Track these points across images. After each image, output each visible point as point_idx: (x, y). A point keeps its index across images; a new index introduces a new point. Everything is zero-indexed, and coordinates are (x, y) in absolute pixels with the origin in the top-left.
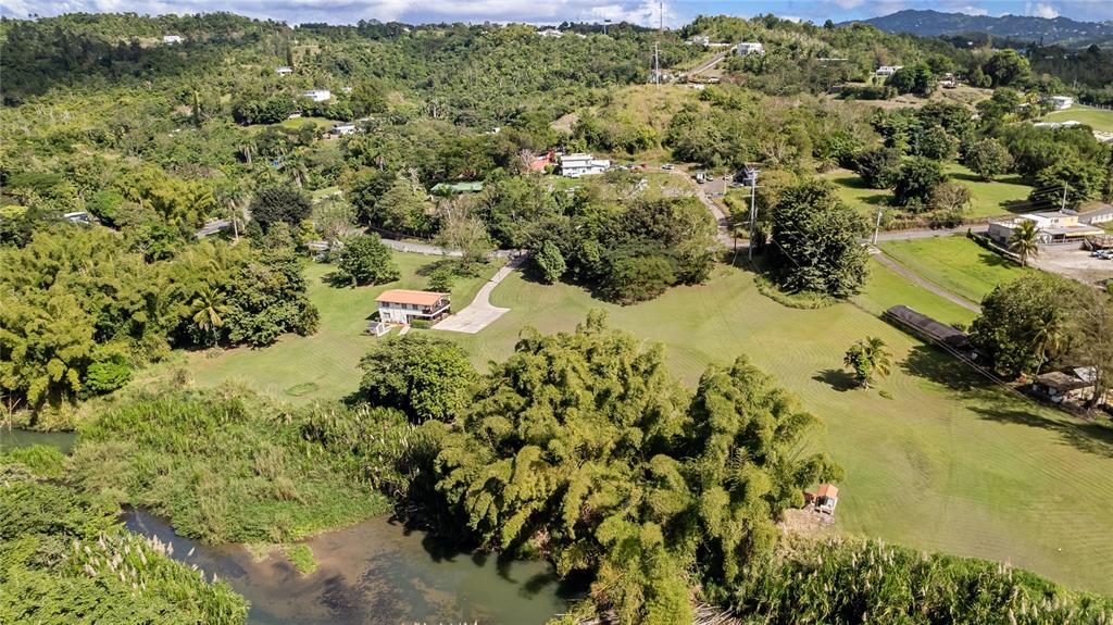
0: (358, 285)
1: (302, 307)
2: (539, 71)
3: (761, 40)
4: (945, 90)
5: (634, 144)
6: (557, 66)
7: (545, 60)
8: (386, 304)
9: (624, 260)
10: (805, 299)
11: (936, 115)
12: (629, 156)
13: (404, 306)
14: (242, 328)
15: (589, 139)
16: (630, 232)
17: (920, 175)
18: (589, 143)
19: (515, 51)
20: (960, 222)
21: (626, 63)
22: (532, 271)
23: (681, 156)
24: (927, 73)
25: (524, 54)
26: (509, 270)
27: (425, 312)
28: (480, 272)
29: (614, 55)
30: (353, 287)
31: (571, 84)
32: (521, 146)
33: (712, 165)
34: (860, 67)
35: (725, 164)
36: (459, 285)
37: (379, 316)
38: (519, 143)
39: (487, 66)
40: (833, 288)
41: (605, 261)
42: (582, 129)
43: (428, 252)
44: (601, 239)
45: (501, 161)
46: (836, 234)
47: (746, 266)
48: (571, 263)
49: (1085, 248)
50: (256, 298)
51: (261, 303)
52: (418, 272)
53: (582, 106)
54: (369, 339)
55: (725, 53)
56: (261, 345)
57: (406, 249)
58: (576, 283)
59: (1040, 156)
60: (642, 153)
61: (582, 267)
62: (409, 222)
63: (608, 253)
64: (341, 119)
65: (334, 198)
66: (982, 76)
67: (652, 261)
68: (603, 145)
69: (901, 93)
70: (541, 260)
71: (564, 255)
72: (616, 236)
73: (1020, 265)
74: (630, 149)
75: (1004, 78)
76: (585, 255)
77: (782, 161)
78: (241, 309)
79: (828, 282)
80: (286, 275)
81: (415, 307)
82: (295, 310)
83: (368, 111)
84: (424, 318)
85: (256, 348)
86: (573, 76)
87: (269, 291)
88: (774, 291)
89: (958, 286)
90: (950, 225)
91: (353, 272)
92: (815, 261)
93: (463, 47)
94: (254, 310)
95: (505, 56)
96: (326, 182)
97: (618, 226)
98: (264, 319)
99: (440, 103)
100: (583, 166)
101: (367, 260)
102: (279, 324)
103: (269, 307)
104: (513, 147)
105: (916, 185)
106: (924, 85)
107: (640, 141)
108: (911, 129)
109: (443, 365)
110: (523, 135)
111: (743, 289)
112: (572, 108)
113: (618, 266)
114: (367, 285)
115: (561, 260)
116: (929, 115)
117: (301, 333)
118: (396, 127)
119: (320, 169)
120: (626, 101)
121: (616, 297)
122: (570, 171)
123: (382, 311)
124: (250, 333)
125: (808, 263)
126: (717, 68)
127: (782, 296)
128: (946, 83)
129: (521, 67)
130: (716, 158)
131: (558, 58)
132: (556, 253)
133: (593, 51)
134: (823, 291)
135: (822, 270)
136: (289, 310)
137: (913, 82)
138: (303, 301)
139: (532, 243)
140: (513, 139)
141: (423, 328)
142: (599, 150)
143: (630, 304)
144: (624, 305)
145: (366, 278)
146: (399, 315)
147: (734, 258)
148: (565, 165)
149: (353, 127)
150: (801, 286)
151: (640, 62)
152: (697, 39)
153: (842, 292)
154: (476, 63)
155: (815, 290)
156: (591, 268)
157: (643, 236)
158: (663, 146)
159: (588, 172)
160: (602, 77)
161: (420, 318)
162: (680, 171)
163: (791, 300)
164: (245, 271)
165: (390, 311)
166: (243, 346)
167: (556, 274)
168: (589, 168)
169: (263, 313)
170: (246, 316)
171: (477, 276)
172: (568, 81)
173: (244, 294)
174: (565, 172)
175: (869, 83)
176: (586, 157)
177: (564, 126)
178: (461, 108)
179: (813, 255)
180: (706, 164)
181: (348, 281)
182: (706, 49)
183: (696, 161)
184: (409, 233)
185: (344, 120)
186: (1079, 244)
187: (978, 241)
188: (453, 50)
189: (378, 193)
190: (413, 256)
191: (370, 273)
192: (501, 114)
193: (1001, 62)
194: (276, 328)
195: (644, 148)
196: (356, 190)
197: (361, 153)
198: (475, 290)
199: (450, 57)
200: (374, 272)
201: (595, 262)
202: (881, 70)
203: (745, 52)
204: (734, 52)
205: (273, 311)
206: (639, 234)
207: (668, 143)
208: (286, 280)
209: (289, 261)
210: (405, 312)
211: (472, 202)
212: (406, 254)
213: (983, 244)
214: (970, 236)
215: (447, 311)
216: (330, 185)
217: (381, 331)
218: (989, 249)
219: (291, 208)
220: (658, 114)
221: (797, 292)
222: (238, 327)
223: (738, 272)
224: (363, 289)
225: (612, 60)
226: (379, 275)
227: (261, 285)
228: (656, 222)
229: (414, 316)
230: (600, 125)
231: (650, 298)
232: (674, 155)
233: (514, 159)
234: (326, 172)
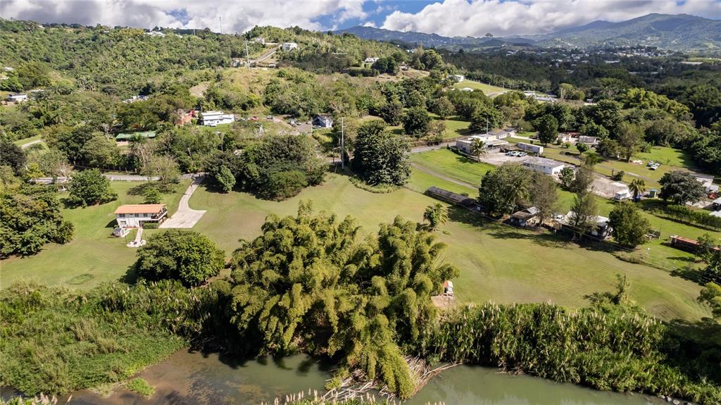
0: (88, 205)
1: (59, 223)
2: (153, 59)
3: (295, 41)
4: (403, 71)
5: (247, 104)
6: (166, 55)
7: (156, 52)
8: (122, 215)
9: (276, 173)
10: (382, 188)
11: (412, 84)
12: (243, 111)
13: (137, 215)
14: (12, 243)
15: (216, 102)
16: (276, 157)
17: (418, 117)
18: (216, 104)
19: (134, 45)
20: (441, 142)
21: (212, 54)
22: (212, 183)
23: (277, 110)
24: (394, 62)
25: (141, 47)
26: (195, 187)
27: (153, 217)
28: (176, 189)
29: (204, 49)
30: (84, 207)
31: (179, 67)
32: (177, 107)
33: (298, 116)
34: (356, 58)
35: (306, 115)
36: (166, 199)
37: (117, 224)
38: (174, 105)
39: (114, 55)
40: (395, 180)
41: (262, 175)
42: (211, 95)
43: (131, 180)
44: (257, 162)
45: (164, 117)
46: (394, 150)
47: (342, 172)
48: (240, 178)
49: (501, 151)
50: (24, 220)
51: (28, 222)
52: (129, 193)
53: (202, 81)
54: (116, 240)
55: (276, 49)
56: (30, 253)
57: (112, 179)
58: (243, 191)
59: (468, 106)
60: (252, 110)
61: (247, 180)
62: (110, 160)
63: (264, 170)
64: (13, 91)
65: (39, 147)
66: (420, 64)
67: (293, 173)
68: (226, 106)
69: (381, 73)
70: (220, 178)
71: (233, 173)
72: (267, 160)
73: (477, 162)
74: (244, 107)
75: (430, 66)
76: (249, 172)
77: (342, 112)
78: (11, 229)
79: (392, 177)
80: (46, 201)
81: (145, 215)
82: (54, 227)
83: (35, 84)
84: (153, 222)
85: (25, 257)
86: (179, 62)
87: (34, 214)
88: (363, 185)
89: (454, 175)
90: (437, 143)
91: (83, 196)
92: (384, 166)
93: (91, 41)
94: (21, 229)
95: (127, 48)
96: (16, 136)
97: (268, 154)
98: (31, 235)
99: (87, 79)
100: (217, 119)
101: (95, 187)
102: (42, 237)
103: (34, 226)
104: (171, 107)
105: (417, 123)
106: (393, 68)
107: (250, 102)
108: (400, 93)
109: (202, 247)
110: (177, 100)
111: (346, 185)
112: (196, 82)
113: (273, 178)
114: (94, 205)
115: (233, 177)
116: (408, 85)
117: (60, 241)
118: (64, 96)
119: (10, 126)
120: (232, 77)
121: (272, 196)
122: (209, 122)
123: (119, 220)
124: (19, 246)
125: (381, 168)
126: (272, 58)
127: (369, 187)
128: (403, 67)
129: (140, 56)
130: (300, 111)
131: (165, 50)
132: (229, 173)
133: (189, 46)
134: (390, 183)
135: (388, 171)
136: (49, 227)
137: (387, 67)
138: (59, 219)
139: (212, 168)
141: (153, 228)
142: (223, 108)
143: (282, 200)
144: (279, 201)
145: (93, 200)
146: (133, 222)
147: (334, 168)
148: (205, 118)
149: (25, 96)
150: (378, 181)
151: (223, 53)
152: (257, 40)
153: (400, 182)
154: (106, 53)
155: (386, 182)
156: (254, 181)
157: (283, 159)
158: (264, 105)
159: (221, 122)
160: (199, 63)
161: (150, 222)
162: (277, 119)
163: (374, 189)
164: (10, 201)
165: (126, 219)
166: (12, 258)
167: (230, 186)
168: (221, 120)
169: (29, 231)
170: (15, 234)
171: (174, 192)
172: (176, 65)
173: (12, 218)
174: (206, 123)
175: (362, 67)
176: (219, 113)
177: (198, 92)
178: (104, 83)
179: (383, 163)
180: (294, 115)
181: (80, 203)
182: (264, 46)
183: (286, 114)
184: (110, 168)
185: (17, 91)
186: (499, 150)
187: (453, 151)
188: (83, 43)
189: (81, 141)
190: (120, 183)
191: (97, 196)
192: (136, 87)
193: (428, 56)
194: (41, 240)
195: (253, 107)
196: (62, 140)
197: (42, 115)
198: (178, 201)
199: (82, 48)
200: (100, 195)
201: (256, 176)
202: (367, 60)
203: (288, 48)
204: (281, 48)
205: (38, 228)
206: (281, 158)
207: (267, 103)
208: (47, 205)
209: (45, 191)
210: (138, 219)
211: (154, 144)
212: (118, 181)
213: (456, 152)
214: (448, 148)
215: (166, 216)
216: (20, 139)
217: (123, 233)
218: (460, 154)
220: (255, 85)
221: (377, 185)
222: (8, 243)
223: (339, 176)
224: (91, 207)
225: (203, 52)
226: (103, 197)
227: (27, 210)
228: (290, 150)
229: (145, 222)
230: (222, 93)
231: (294, 196)
232: (272, 110)
233: (172, 116)
234: (15, 129)
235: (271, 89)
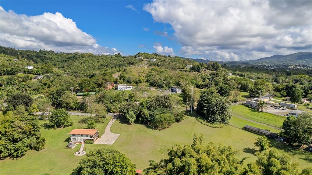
0: (57, 128)
1: (38, 138)
2: (96, 65)
3: (156, 58)
4: (204, 71)
5: (138, 81)
6: (102, 63)
7: (98, 62)
8: (74, 135)
9: (158, 114)
10: (216, 124)
12: (136, 85)
13: (82, 135)
14: (8, 150)
15: (124, 80)
16: (158, 106)
18: (124, 81)
19: (89, 59)
20: (237, 101)
21: (121, 63)
22: (123, 119)
23: (152, 85)
24: (200, 67)
25: (92, 60)
26: (114, 120)
27: (91, 137)
28: (104, 121)
29: (117, 61)
30: (55, 129)
31: (106, 68)
32: (106, 81)
33: (163, 87)
34: (183, 65)
35: (166, 87)
36: (98, 126)
37: (71, 140)
38: (105, 80)
39: (81, 63)
40: (223, 121)
41: (151, 115)
42: (121, 77)
43: (81, 115)
44: (148, 108)
45: (100, 86)
46: (223, 104)
47: (191, 115)
48: (138, 116)
50: (17, 136)
51: (20, 138)
52: (79, 122)
53: (117, 72)
54: (69, 150)
55: (147, 61)
56: (17, 156)
57: (72, 114)
58: (140, 124)
59: (245, 84)
60: (140, 84)
61: (142, 118)
62: (72, 105)
63: (151, 113)
64: (38, 74)
65: (41, 97)
66: (211, 68)
67: (168, 115)
68: (129, 82)
69: (194, 71)
70: (128, 116)
71: (135, 114)
72: (153, 107)
73: (261, 112)
74: (137, 83)
75: (216, 69)
76: (144, 114)
78: (9, 142)
79: (222, 119)
80: (32, 125)
81: (87, 136)
82: (35, 140)
83: (47, 72)
84: (91, 140)
85: (15, 158)
86: (107, 66)
87: (25, 133)
88: (205, 122)
89: (252, 118)
90: (235, 101)
91: (55, 123)
92: (217, 112)
93: (72, 58)
94: (15, 141)
95: (86, 60)
96: (34, 93)
97: (154, 104)
98: (20, 145)
99: (68, 71)
100: (123, 87)
101: (62, 118)
102: (27, 147)
103: (23, 140)
104: (104, 81)
105: (224, 92)
106: (199, 69)
107: (140, 81)
108: (209, 78)
109: (122, 163)
110: (106, 78)
111: (195, 122)
112: (115, 72)
113: (157, 117)
114: (60, 127)
115: (134, 116)
116: (212, 75)
117: (37, 149)
118: (57, 77)
119: (32, 89)
120: (131, 70)
121: (156, 127)
122: (121, 89)
123: (72, 138)
124: (12, 152)
125: (215, 113)
126: (146, 65)
127: (209, 124)
128: (203, 69)
129: (91, 63)
130: (164, 85)
131: (101, 61)
132: (133, 113)
133: (111, 60)
134: (221, 122)
135: (220, 115)
136: (32, 140)
137: (197, 69)
138: (38, 136)
139: (124, 110)
140: (103, 79)
141: (90, 144)
142: (127, 83)
143: (162, 130)
144: (160, 130)
145: (60, 125)
146: (79, 139)
147: (187, 113)
148: (119, 87)
149: (42, 77)
150: (214, 121)
151: (125, 63)
152: (140, 58)
153: (226, 122)
154: (77, 62)
155: (219, 122)
156: (146, 118)
157: (162, 107)
158: (146, 82)
159: (126, 89)
160: (115, 66)
161: (89, 140)
162: (153, 89)
163: (213, 125)
164: (12, 124)
165: (76, 138)
166: (7, 158)
167: (133, 120)
168: (126, 88)
169: (20, 142)
170: (11, 145)
171: (103, 123)
172: (106, 67)
173: (11, 135)
174: (119, 89)
175: (185, 69)
176: (125, 85)
177: (116, 76)
178: (75, 73)
179: (216, 111)
180: (161, 87)
181: (53, 126)
182: (142, 60)
183: (157, 86)
184: (72, 109)
185: (39, 75)
186: (270, 106)
187: (245, 106)
188: (69, 58)
189: (60, 95)
190: (75, 116)
191: (62, 123)
192: (88, 75)
193: (215, 65)
194: (26, 149)
195: (141, 83)
196: (51, 94)
197: (47, 84)
198: (104, 128)
199: (68, 60)
200: (64, 123)
201: (147, 116)
202: (187, 66)
203: (153, 61)
204: (150, 61)
205: (25, 141)
206: (161, 106)
207: (147, 81)
208: (32, 128)
209: (33, 120)
210: (82, 138)
211: (95, 98)
212: (74, 116)
213: (248, 106)
214: (243, 104)
215: (98, 136)
216: (35, 94)
217: (73, 146)
218: (250, 108)
219: (25, 100)
220: (142, 74)
221: (213, 123)
222: (6, 150)
223: (190, 117)
224: (59, 129)
225: (117, 62)
226: (66, 124)
227: (20, 130)
228: (166, 102)
229: (87, 140)
230: (127, 76)
231: (168, 128)
232: (149, 85)
233: (103, 85)
234: (34, 90)
235: (149, 75)
